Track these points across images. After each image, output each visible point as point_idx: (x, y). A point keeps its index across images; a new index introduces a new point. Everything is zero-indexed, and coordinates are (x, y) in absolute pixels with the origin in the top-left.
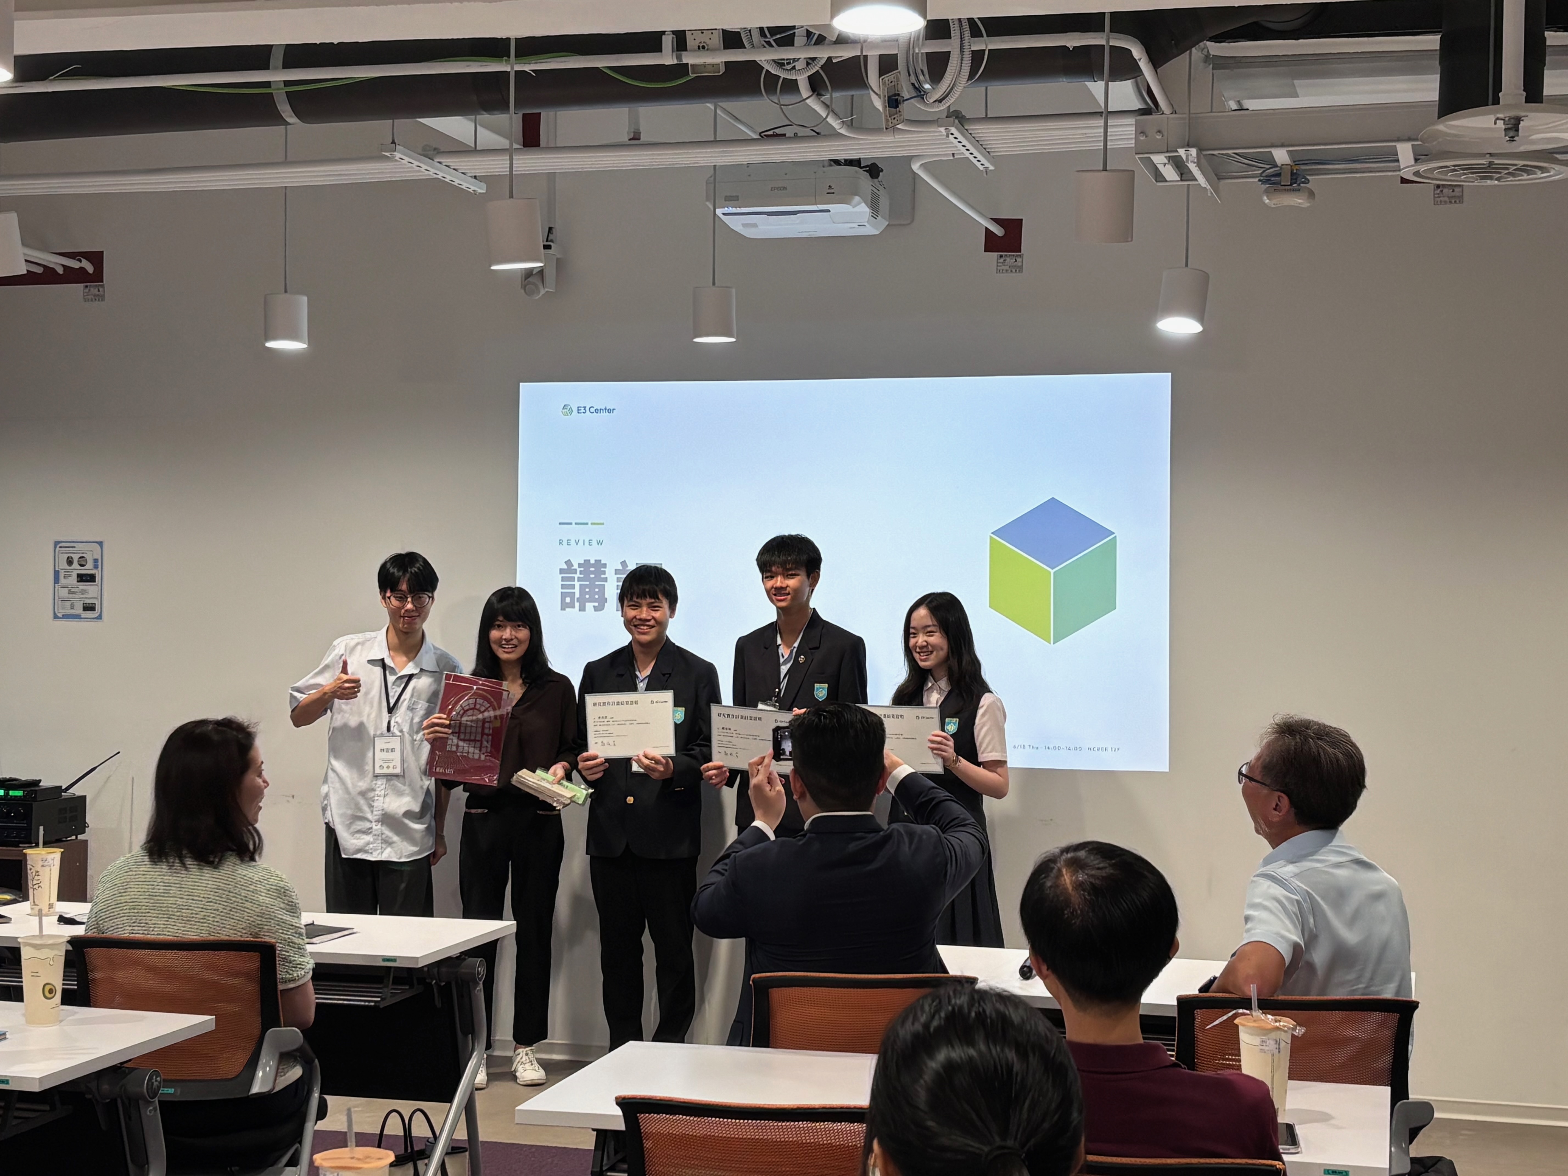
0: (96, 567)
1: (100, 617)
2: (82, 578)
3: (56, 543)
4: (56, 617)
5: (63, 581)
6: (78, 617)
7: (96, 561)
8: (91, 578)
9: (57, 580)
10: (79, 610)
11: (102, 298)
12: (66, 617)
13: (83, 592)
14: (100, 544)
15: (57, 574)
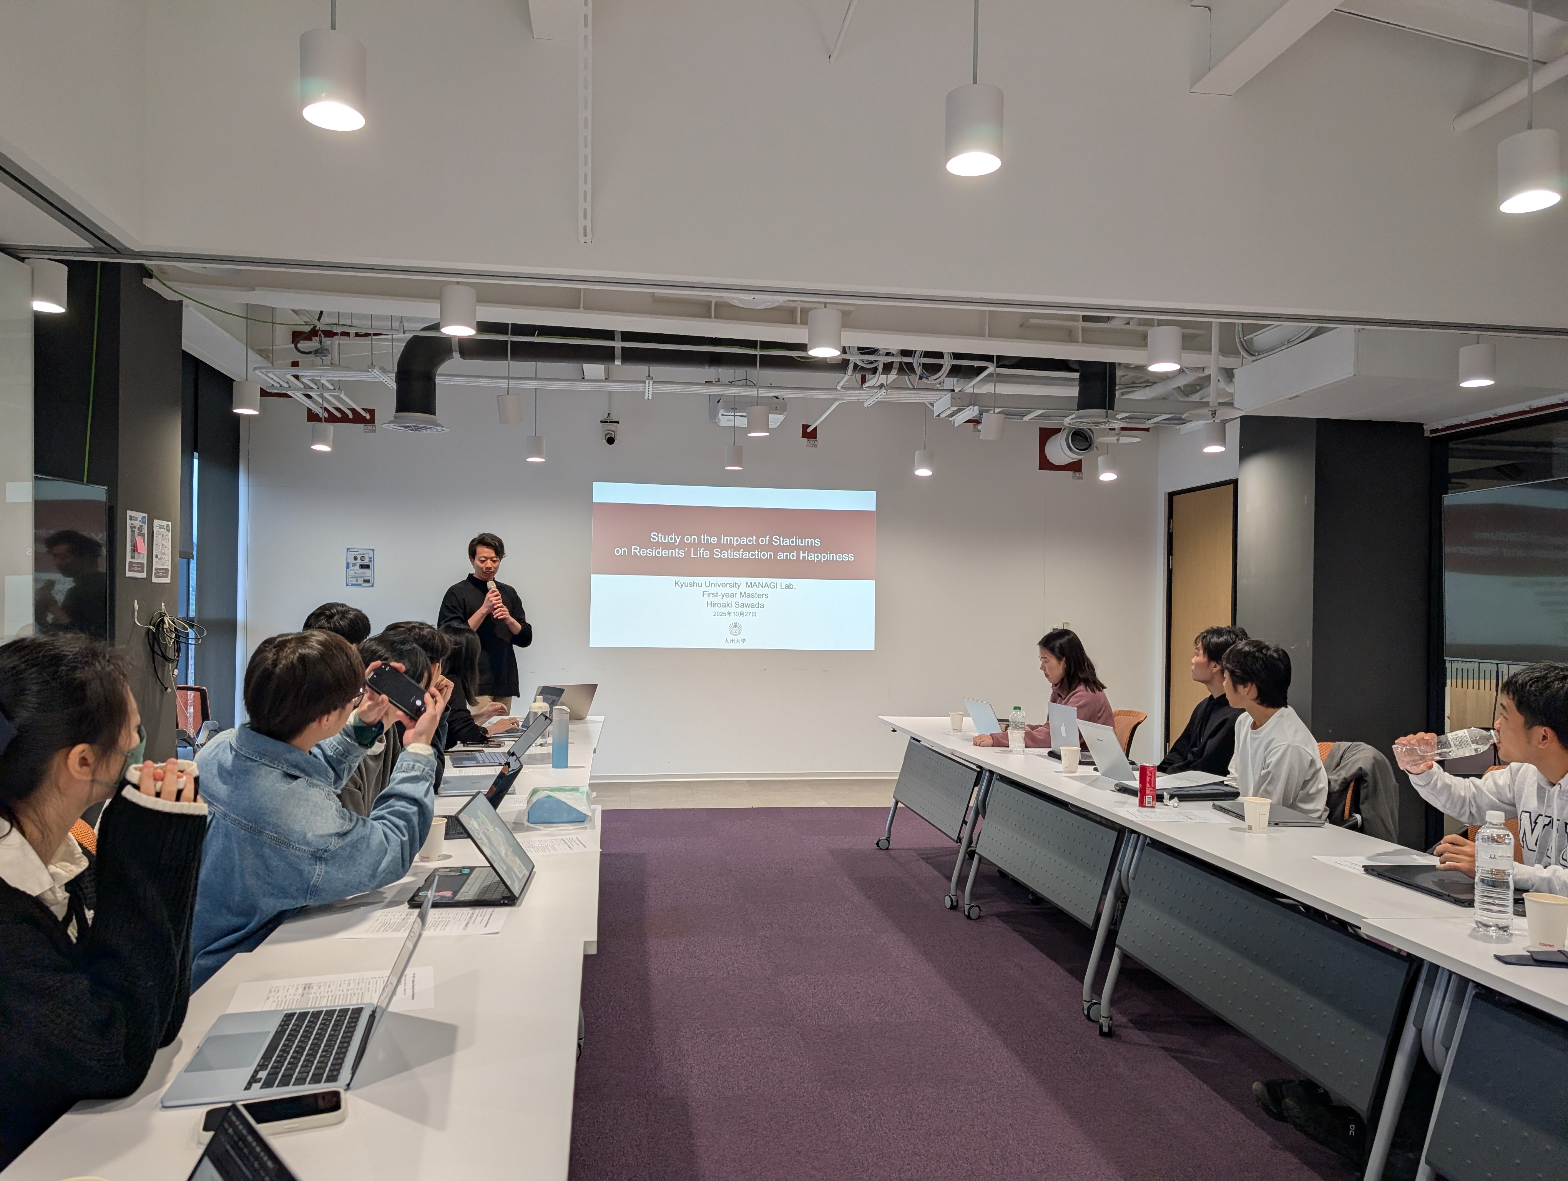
0: (370, 561)
1: (372, 585)
2: (362, 566)
3: (348, 550)
4: (347, 585)
5: (351, 567)
6: (360, 585)
7: (370, 558)
8: (368, 567)
9: (348, 567)
10: (360, 582)
11: (374, 431)
12: (352, 585)
13: (363, 573)
14: (373, 550)
15: (348, 564)
